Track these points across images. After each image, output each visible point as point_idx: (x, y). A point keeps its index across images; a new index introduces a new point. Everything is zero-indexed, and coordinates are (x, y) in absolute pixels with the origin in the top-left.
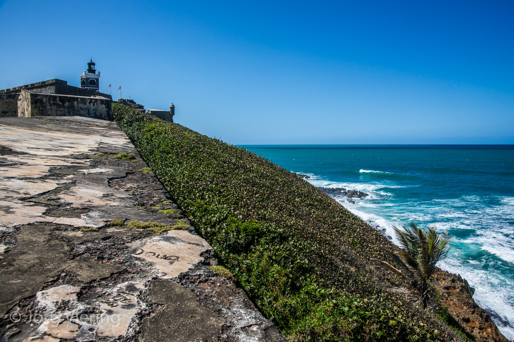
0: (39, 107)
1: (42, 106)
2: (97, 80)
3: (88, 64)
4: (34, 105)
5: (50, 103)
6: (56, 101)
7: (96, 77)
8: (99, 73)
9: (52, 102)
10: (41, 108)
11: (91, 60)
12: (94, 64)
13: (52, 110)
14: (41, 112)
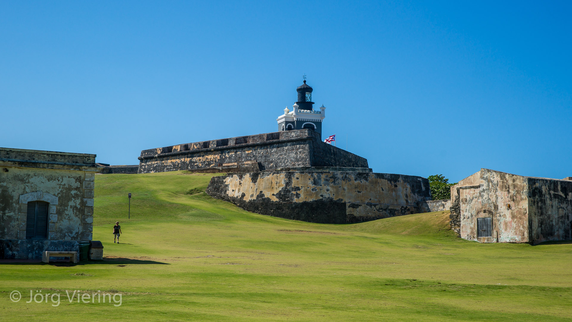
0: (538, 203)
1: (541, 200)
2: (319, 124)
3: (298, 90)
4: (532, 199)
5: (550, 194)
6: (557, 191)
7: (316, 118)
8: (323, 108)
9: (552, 192)
10: (540, 204)
11: (305, 82)
12: (310, 90)
13: (552, 206)
14: (540, 211)
